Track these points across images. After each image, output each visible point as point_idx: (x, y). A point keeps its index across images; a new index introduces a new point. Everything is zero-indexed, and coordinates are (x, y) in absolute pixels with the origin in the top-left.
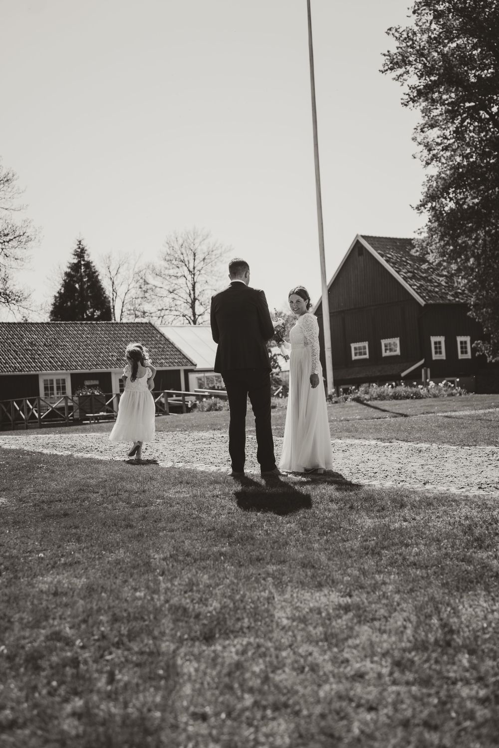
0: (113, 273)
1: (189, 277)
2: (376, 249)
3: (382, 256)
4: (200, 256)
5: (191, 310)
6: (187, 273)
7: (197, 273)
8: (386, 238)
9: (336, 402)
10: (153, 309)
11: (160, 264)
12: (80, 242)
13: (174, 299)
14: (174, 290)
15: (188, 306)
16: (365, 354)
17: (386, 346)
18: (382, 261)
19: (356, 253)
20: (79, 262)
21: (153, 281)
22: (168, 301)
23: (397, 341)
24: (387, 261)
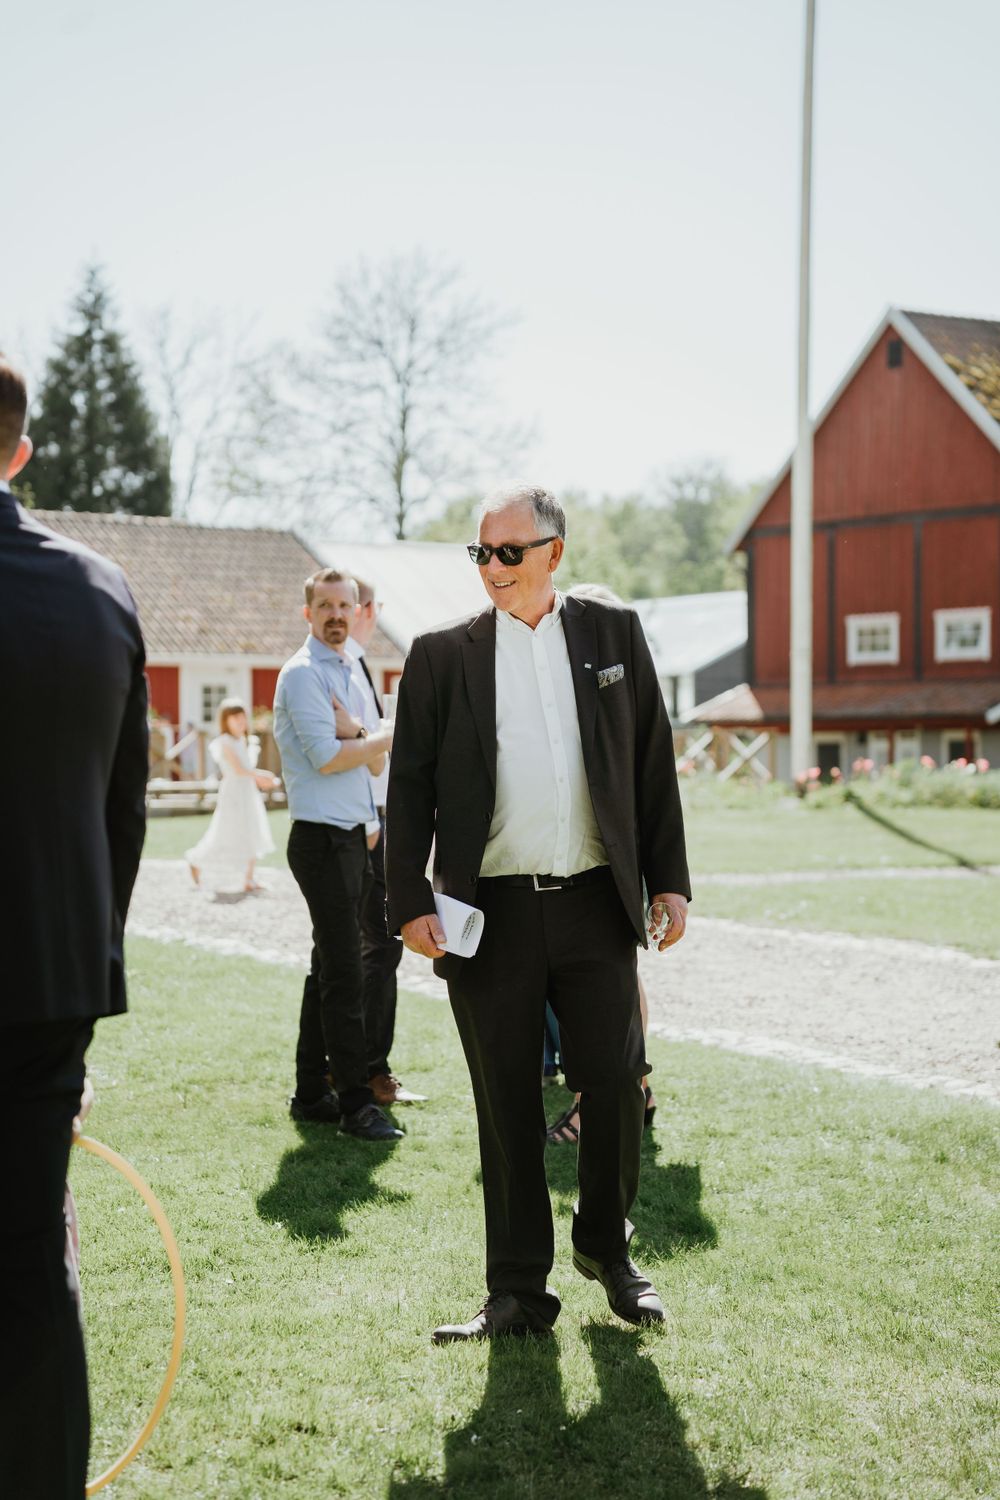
0: (175, 361)
1: (394, 390)
2: (941, 349)
3: (957, 371)
4: (429, 330)
5: (393, 485)
6: (387, 379)
7: (417, 379)
8: (974, 322)
9: (819, 806)
10: (284, 475)
11: (312, 344)
12: (93, 273)
13: (347, 451)
14: (349, 424)
15: (387, 475)
16: (886, 648)
17: (949, 629)
18: (956, 386)
19: (882, 360)
20: (89, 332)
21: (286, 392)
22: (329, 453)
23: (982, 616)
24: (972, 388)
